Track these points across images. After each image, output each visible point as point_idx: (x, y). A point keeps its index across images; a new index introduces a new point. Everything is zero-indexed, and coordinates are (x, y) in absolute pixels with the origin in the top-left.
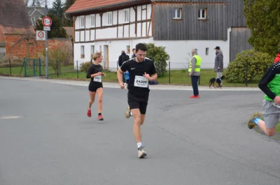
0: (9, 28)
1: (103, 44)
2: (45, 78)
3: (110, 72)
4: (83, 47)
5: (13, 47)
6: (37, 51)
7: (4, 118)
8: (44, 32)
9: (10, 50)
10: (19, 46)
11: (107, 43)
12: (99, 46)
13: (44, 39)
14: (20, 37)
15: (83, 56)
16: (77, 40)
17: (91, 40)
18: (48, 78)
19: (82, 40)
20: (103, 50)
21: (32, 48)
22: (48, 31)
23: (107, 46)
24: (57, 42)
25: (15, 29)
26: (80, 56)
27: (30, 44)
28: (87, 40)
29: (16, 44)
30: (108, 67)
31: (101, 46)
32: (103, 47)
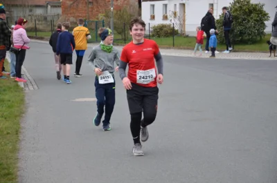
1: (178, 2)
3: (187, 36)
4: (153, 6)
5: (70, 7)
6: (97, 11)
7: (77, 100)
9: (66, 10)
10: (77, 5)
12: (173, 5)
15: (153, 17)
20: (178, 10)
21: (92, 8)
23: (184, 5)
26: (150, 18)
29: (74, 3)
30: (184, 31)
31: (175, 5)
32: (178, 6)
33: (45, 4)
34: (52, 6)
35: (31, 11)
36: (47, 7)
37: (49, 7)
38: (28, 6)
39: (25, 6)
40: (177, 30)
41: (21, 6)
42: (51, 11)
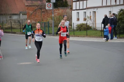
0: (30, 2)
1: (92, 10)
2: (52, 35)
3: (96, 30)
4: (78, 13)
5: (32, 14)
6: (48, 16)
8: (51, 4)
10: (36, 13)
11: (95, 10)
13: (51, 8)
14: (36, 8)
15: (78, 19)
16: (74, 8)
17: (84, 8)
18: (54, 35)
19: (78, 8)
20: (92, 15)
21: (44, 15)
22: (54, 3)
23: (95, 12)
24: (61, 10)
25: (34, 2)
26: (76, 20)
27: (43, 12)
28: (81, 8)
29: (34, 12)
30: (96, 27)
31: (90, 12)
32: (92, 13)
33: (19, 13)
34: (23, 14)
35: (10, 17)
36: (20, 15)
37: (21, 14)
38: (9, 15)
39: (7, 14)
40: (91, 27)
41: (5, 14)
42: (22, 17)
